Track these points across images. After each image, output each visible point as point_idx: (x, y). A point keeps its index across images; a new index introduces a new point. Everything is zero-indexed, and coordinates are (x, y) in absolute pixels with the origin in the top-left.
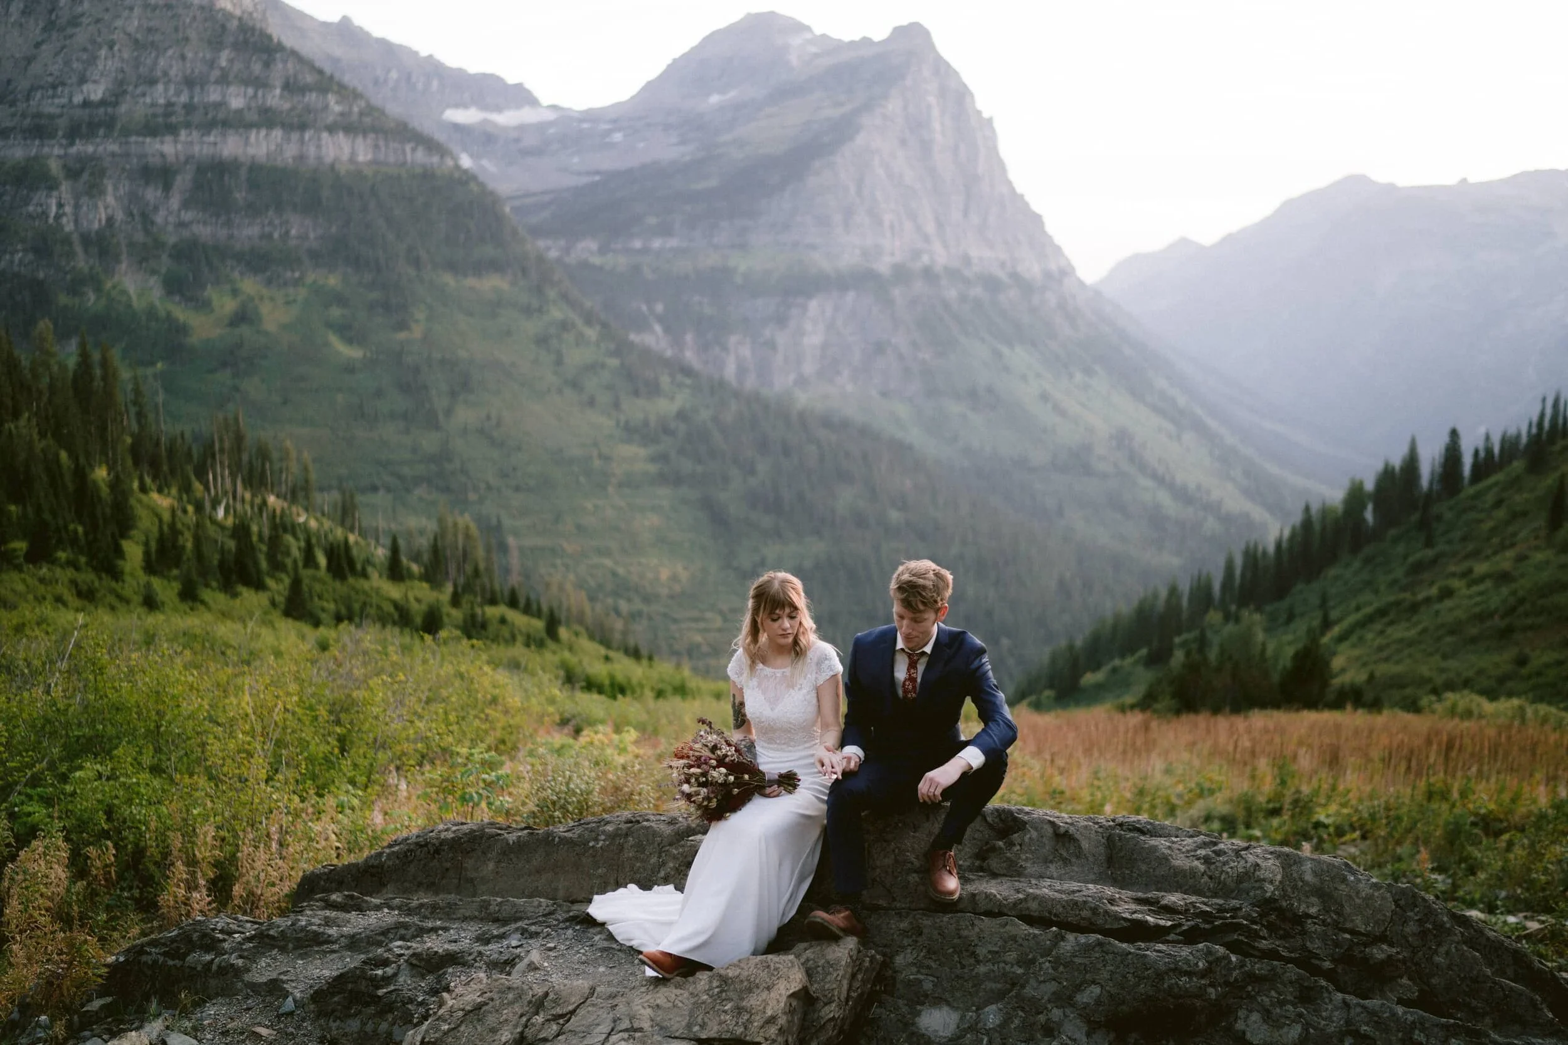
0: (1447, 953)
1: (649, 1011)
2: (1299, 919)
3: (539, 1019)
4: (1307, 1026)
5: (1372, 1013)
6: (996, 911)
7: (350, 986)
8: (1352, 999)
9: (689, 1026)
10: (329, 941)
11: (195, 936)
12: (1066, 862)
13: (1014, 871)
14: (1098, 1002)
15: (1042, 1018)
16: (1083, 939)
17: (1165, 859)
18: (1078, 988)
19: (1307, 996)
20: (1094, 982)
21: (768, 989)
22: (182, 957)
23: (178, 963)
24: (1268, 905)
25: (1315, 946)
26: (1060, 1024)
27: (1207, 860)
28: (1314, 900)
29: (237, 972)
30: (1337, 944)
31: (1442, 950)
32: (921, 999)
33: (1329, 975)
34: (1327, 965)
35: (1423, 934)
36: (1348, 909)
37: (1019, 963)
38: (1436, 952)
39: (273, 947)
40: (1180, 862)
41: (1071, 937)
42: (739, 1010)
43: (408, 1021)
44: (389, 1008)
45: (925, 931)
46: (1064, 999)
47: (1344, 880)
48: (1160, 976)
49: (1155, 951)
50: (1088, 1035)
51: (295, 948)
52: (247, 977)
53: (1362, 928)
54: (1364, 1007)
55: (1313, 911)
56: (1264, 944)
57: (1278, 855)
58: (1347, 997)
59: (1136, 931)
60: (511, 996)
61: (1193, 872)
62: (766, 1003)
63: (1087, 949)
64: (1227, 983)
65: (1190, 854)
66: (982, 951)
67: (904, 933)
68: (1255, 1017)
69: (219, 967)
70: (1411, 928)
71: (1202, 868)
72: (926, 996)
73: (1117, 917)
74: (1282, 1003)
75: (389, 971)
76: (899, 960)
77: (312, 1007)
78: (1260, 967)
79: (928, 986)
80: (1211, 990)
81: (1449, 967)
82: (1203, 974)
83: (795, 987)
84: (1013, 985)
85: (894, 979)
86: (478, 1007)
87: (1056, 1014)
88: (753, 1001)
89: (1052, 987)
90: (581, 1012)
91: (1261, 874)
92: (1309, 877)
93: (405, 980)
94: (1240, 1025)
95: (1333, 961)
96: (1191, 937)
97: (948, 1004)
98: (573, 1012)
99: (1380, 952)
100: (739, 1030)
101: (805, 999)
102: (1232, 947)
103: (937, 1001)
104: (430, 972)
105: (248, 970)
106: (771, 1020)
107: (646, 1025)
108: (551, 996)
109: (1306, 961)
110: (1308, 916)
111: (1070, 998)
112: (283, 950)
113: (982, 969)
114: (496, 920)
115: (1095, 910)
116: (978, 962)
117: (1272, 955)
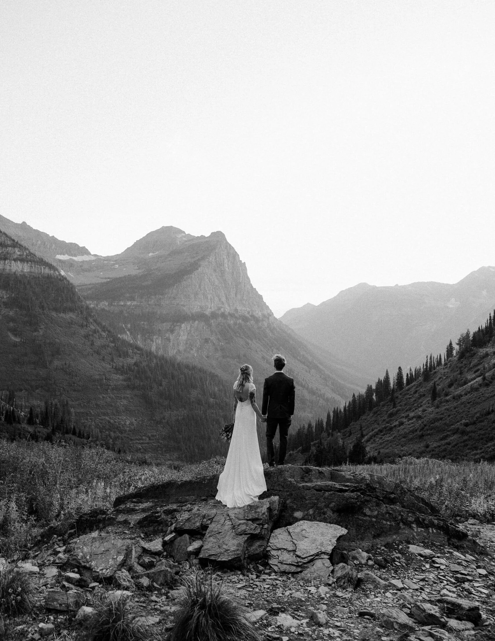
0: (407, 498)
1: (234, 515)
2: (375, 489)
3: (205, 520)
4: (378, 512)
5: (392, 508)
6: (309, 488)
7: (149, 519)
8: (388, 506)
9: (244, 517)
10: (137, 510)
11: (98, 511)
12: (322, 478)
13: (310, 481)
14: (334, 506)
15: (322, 511)
16: (329, 493)
17: (344, 476)
18: (330, 503)
19: (378, 505)
20: (333, 502)
21: (262, 507)
22: (96, 517)
23: (95, 519)
24: (368, 485)
25: (378, 494)
26: (326, 512)
27: (353, 476)
28: (377, 484)
29: (114, 519)
30: (383, 494)
31: (406, 497)
32: (294, 510)
33: (382, 500)
34: (381, 498)
35: (401, 493)
36: (385, 486)
37: (315, 499)
38: (404, 497)
39: (121, 513)
40: (348, 477)
41: (327, 493)
42: (256, 512)
43: (167, 525)
44: (162, 523)
45: (293, 494)
46: (327, 506)
47: (384, 480)
48: (347, 499)
49: (346, 494)
50: (333, 514)
51: (127, 513)
52: (117, 520)
53: (388, 491)
54: (390, 507)
55: (377, 487)
56: (368, 493)
57: (369, 474)
58: (387, 505)
59: (341, 491)
60: (197, 515)
61: (351, 479)
62: (262, 510)
63: (331, 494)
64: (361, 501)
65: (350, 475)
66: (307, 498)
67: (288, 495)
68: (367, 509)
69: (108, 518)
70: (399, 492)
71: (353, 478)
72: (295, 509)
73: (336, 488)
74: (373, 506)
75: (159, 514)
76: (288, 502)
77: (138, 525)
78: (368, 498)
79: (295, 507)
80: (358, 503)
81: (408, 501)
82: (356, 499)
83: (268, 506)
84: (315, 504)
85: (287, 506)
86: (189, 519)
87: (325, 510)
88: (259, 510)
89: (324, 504)
90: (215, 517)
91: (366, 478)
92: (376, 479)
93: (163, 516)
94: (364, 511)
95: (383, 498)
96: (353, 491)
97: (300, 511)
98: (213, 518)
99: (392, 496)
100: (257, 516)
101: (270, 509)
102: (362, 494)
103: (298, 510)
104: (169, 514)
105: (117, 518)
106: (264, 514)
107: (234, 518)
108: (206, 515)
109: (377, 497)
110: (377, 488)
111: (328, 506)
112: (124, 513)
113: (307, 502)
114: (181, 503)
115: (331, 487)
116: (306, 500)
117: (370, 496)
